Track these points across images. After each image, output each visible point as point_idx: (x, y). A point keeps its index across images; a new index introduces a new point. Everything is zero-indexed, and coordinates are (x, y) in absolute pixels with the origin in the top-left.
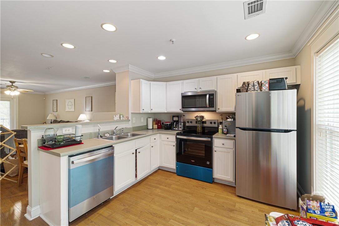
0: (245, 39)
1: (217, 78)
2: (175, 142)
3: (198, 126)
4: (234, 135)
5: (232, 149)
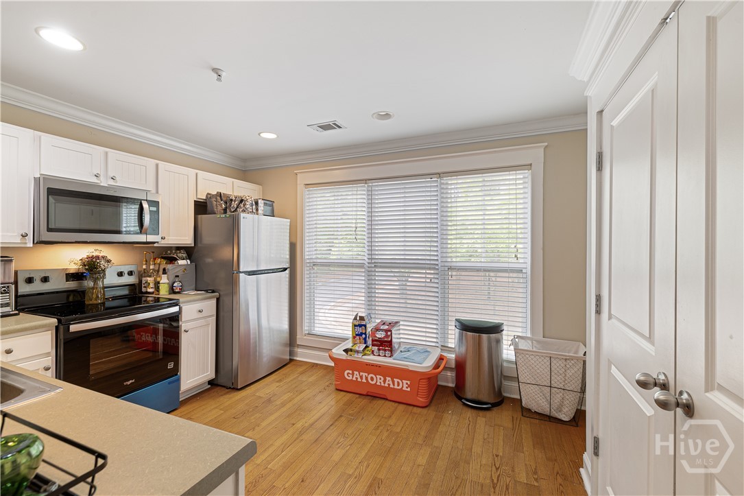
0: (259, 134)
1: (157, 165)
2: (48, 354)
3: (93, 288)
4: (207, 291)
5: (213, 316)
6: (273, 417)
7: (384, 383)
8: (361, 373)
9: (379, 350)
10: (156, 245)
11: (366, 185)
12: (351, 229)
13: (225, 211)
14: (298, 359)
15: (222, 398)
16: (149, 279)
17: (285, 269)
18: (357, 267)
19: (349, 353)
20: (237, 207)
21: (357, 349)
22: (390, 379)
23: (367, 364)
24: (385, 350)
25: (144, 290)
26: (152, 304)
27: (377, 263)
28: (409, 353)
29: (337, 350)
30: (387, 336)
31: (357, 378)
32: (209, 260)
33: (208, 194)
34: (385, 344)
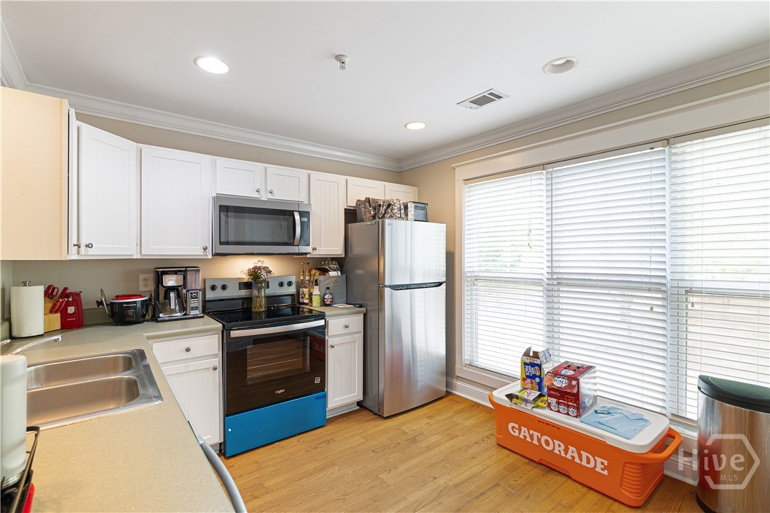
0: (405, 126)
1: (309, 175)
2: (216, 355)
3: (257, 297)
4: (354, 305)
5: (360, 332)
6: (413, 462)
7: (566, 453)
8: (531, 432)
9: (558, 403)
10: (308, 256)
11: (544, 172)
12: (523, 233)
13: (374, 217)
14: (457, 393)
15: (367, 424)
16: (305, 290)
17: (440, 284)
18: (532, 284)
19: (514, 400)
20: (385, 213)
21: (526, 397)
22: (574, 449)
23: (540, 421)
24: (568, 406)
25: (301, 300)
26: (307, 314)
27: (561, 279)
28: (608, 417)
29: (499, 393)
30: (570, 386)
31: (525, 437)
32: (360, 272)
33: (358, 200)
34: (570, 398)
